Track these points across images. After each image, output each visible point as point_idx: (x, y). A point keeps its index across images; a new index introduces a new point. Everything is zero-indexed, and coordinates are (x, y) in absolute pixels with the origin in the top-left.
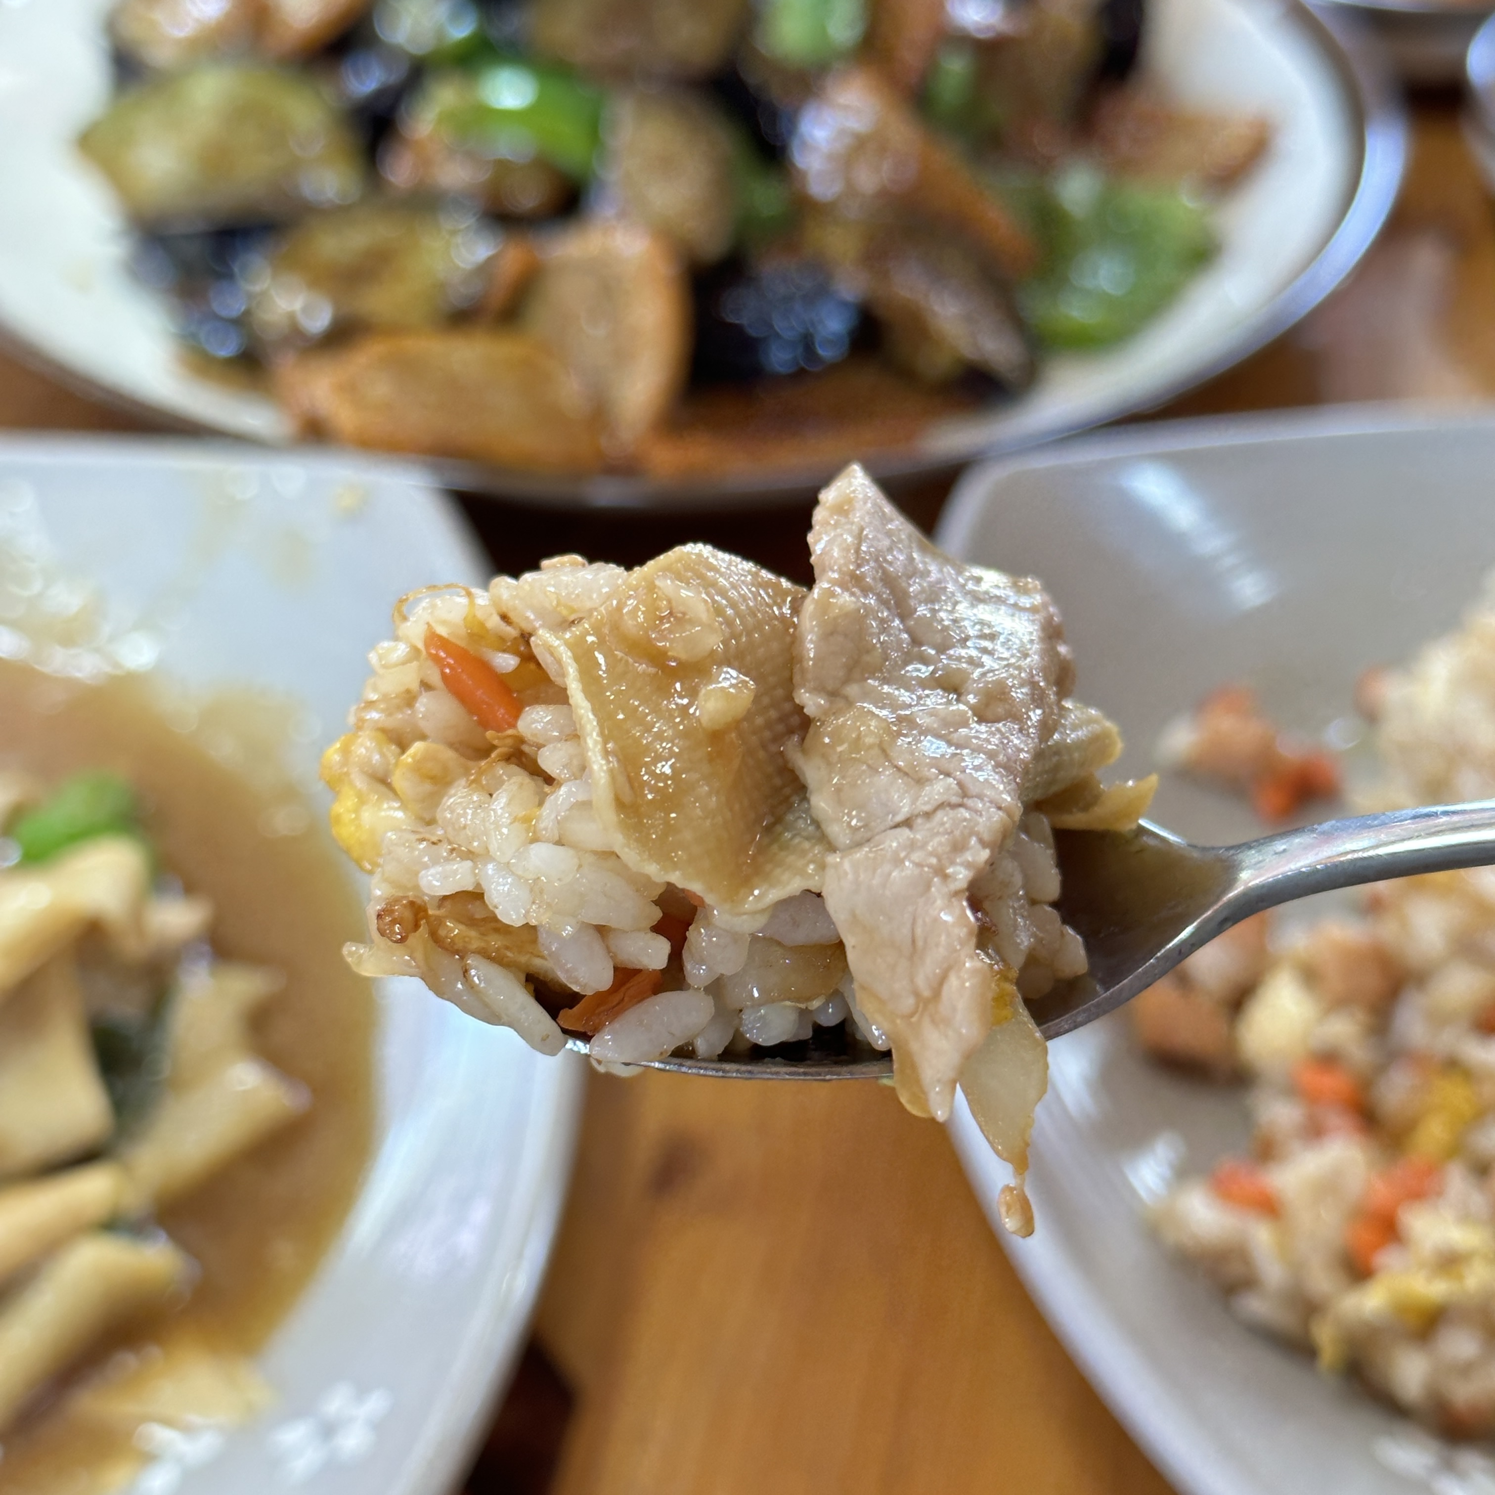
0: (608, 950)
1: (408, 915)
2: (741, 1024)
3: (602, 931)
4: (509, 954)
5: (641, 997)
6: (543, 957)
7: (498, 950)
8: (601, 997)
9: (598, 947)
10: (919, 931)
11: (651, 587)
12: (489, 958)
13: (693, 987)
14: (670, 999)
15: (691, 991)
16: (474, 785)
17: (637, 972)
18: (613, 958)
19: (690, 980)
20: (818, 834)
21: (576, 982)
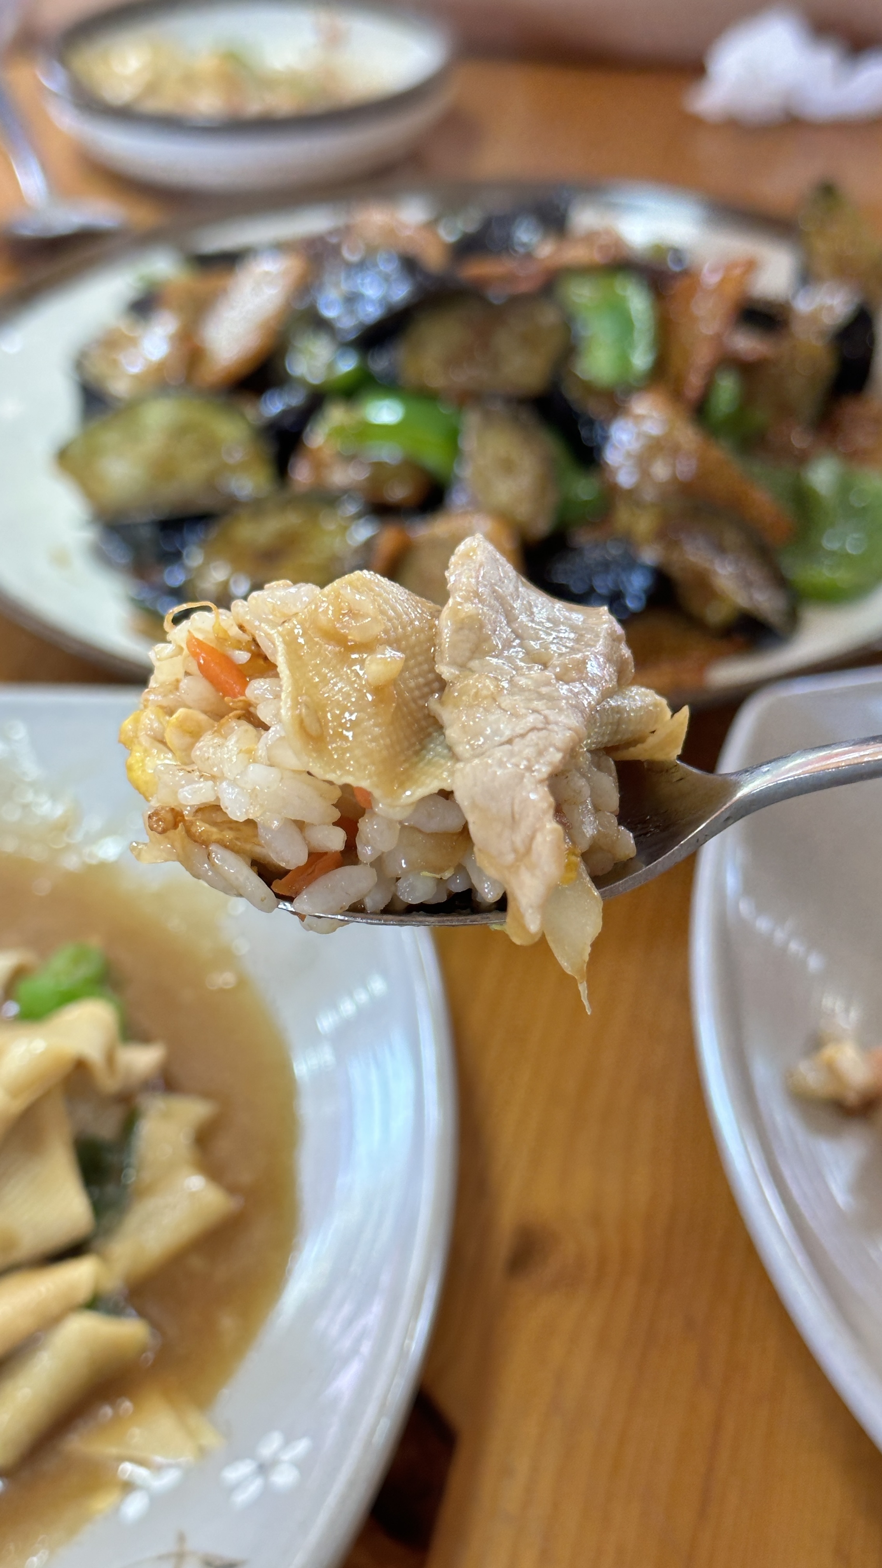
0: (304, 838)
1: (169, 817)
2: (396, 890)
3: (300, 825)
4: (239, 843)
5: (326, 870)
6: (259, 845)
7: (231, 841)
8: (300, 870)
9: (297, 836)
10: (516, 808)
11: (338, 596)
12: (226, 847)
13: (363, 863)
14: (348, 871)
15: (361, 866)
16: (216, 734)
17: (326, 853)
18: (308, 844)
19: (361, 857)
20: (450, 754)
21: (283, 861)
